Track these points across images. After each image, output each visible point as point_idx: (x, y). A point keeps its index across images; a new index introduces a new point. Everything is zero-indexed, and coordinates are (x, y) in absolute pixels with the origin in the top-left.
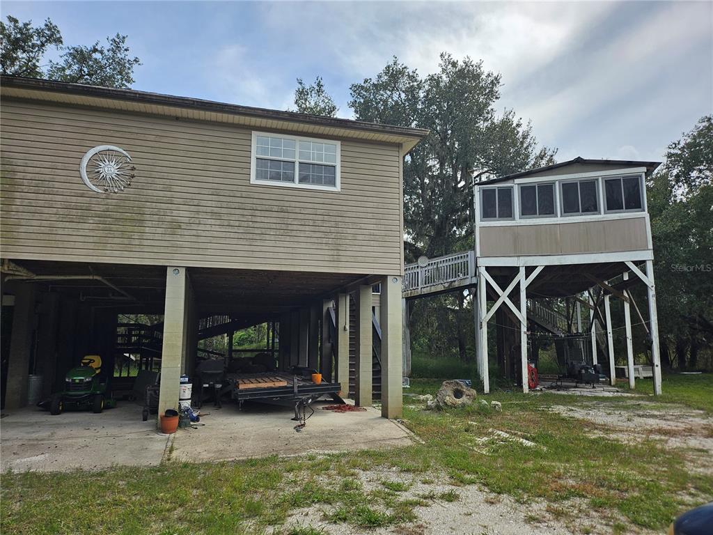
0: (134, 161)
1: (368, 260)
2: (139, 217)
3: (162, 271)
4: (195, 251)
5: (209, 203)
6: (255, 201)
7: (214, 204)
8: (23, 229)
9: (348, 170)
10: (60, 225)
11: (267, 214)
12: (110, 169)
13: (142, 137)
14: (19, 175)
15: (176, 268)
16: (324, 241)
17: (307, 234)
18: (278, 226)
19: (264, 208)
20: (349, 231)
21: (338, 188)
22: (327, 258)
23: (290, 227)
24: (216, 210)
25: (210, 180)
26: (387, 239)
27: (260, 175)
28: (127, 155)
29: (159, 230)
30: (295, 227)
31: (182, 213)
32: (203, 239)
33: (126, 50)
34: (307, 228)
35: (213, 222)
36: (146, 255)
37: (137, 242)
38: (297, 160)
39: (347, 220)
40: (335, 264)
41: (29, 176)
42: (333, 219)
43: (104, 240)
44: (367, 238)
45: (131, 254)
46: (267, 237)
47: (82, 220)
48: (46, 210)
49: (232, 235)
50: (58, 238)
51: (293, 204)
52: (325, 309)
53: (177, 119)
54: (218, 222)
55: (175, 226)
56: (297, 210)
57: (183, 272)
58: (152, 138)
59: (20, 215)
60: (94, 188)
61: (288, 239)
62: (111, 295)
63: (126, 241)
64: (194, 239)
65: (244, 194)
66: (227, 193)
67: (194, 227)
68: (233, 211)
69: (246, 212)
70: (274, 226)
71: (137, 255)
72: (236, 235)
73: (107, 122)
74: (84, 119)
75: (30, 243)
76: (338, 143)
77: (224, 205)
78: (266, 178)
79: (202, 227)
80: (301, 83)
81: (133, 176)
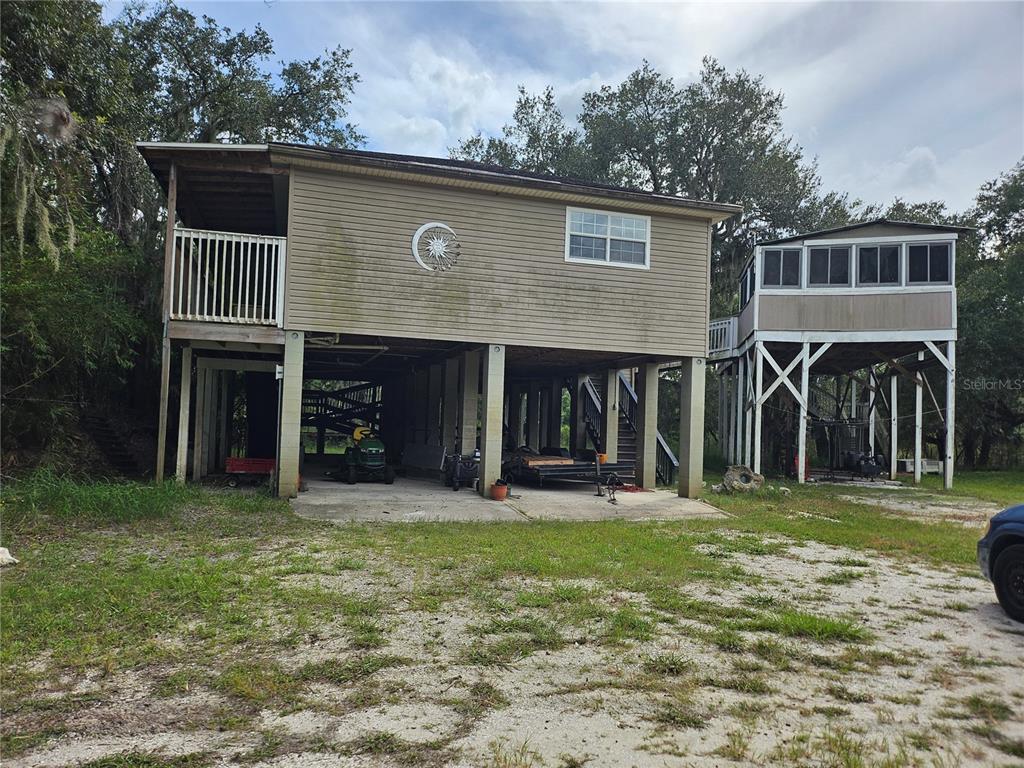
0: (460, 238)
1: (674, 341)
2: (464, 295)
3: (482, 349)
4: (514, 330)
5: (526, 282)
6: (570, 280)
7: (532, 282)
8: (365, 306)
9: (657, 247)
10: (398, 302)
11: (580, 293)
12: (438, 247)
13: (464, 213)
14: (359, 252)
15: (497, 346)
16: (633, 321)
17: (617, 314)
18: (590, 305)
19: (577, 286)
20: (657, 311)
21: (647, 267)
22: (635, 338)
23: (601, 307)
24: (533, 288)
25: (527, 257)
26: (693, 319)
27: (573, 253)
28: (452, 231)
29: (483, 309)
30: (606, 307)
31: (503, 292)
32: (520, 318)
34: (617, 308)
35: (530, 300)
36: (471, 333)
37: (463, 320)
38: (609, 237)
39: (655, 299)
40: (643, 345)
41: (368, 253)
42: (641, 298)
43: (434, 317)
44: (675, 318)
45: (459, 332)
46: (580, 317)
47: (415, 297)
48: (384, 287)
49: (548, 314)
50: (396, 314)
51: (604, 283)
53: (497, 194)
54: (535, 301)
55: (496, 305)
56: (608, 289)
57: (503, 349)
58: (474, 214)
59: (363, 292)
60: (424, 266)
61: (599, 318)
63: (454, 319)
64: (513, 317)
65: (559, 273)
66: (543, 271)
67: (514, 305)
68: (548, 290)
69: (560, 291)
70: (586, 305)
71: (464, 332)
72: (551, 315)
73: (434, 199)
74: (413, 196)
75: (371, 319)
76: (649, 218)
77: (541, 283)
78: (579, 256)
79: (520, 306)
81: (458, 254)
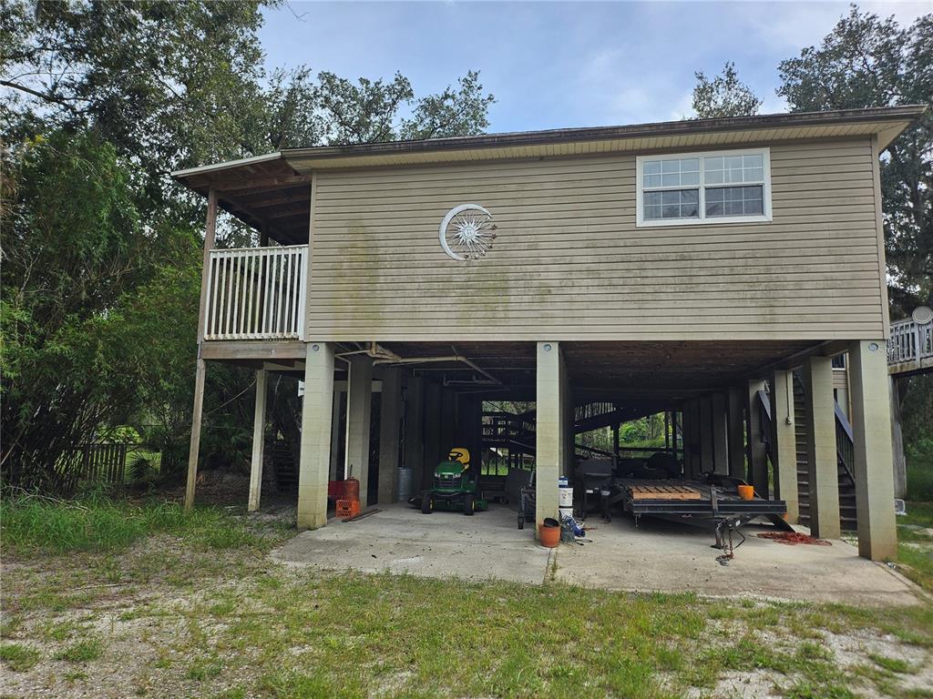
0: (496, 218)
1: (822, 318)
2: (503, 284)
3: (530, 348)
4: (568, 321)
5: (584, 259)
6: (644, 249)
7: (590, 259)
8: (387, 309)
9: (782, 188)
10: (424, 301)
11: (662, 265)
12: (469, 232)
13: (502, 188)
14: (382, 250)
15: (547, 343)
16: (749, 295)
17: (721, 287)
18: (677, 280)
19: (656, 257)
20: (789, 277)
21: (768, 216)
22: (754, 319)
23: (695, 280)
24: (593, 266)
25: (584, 229)
26: (856, 284)
27: (649, 215)
28: (487, 212)
29: (526, 298)
30: (702, 280)
31: (552, 275)
32: (576, 306)
33: (479, 88)
34: (721, 279)
35: (590, 282)
36: (512, 329)
37: (502, 314)
38: (702, 186)
39: (785, 261)
40: (768, 327)
41: (391, 250)
42: (762, 262)
43: (466, 315)
44: (822, 284)
45: (496, 329)
46: (663, 296)
47: (443, 293)
48: (408, 286)
49: (616, 297)
50: (421, 315)
51: (698, 248)
52: (752, 393)
53: (542, 159)
54: (596, 282)
55: (544, 291)
56: (705, 255)
57: (555, 348)
58: (513, 187)
59: (385, 294)
60: (454, 256)
61: (692, 296)
62: (474, 378)
63: (490, 314)
64: (567, 306)
65: (629, 242)
66: (606, 243)
67: (567, 290)
68: (614, 266)
69: (631, 266)
70: (671, 280)
71: (502, 329)
72: (620, 297)
73: (466, 178)
74: (440, 179)
75: (395, 323)
76: (766, 152)
77: (603, 259)
78: (657, 217)
79: (576, 290)
80: (701, 78)
81: (494, 237)
